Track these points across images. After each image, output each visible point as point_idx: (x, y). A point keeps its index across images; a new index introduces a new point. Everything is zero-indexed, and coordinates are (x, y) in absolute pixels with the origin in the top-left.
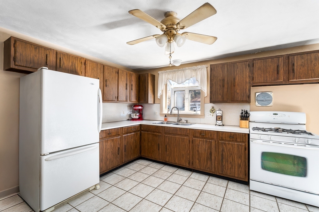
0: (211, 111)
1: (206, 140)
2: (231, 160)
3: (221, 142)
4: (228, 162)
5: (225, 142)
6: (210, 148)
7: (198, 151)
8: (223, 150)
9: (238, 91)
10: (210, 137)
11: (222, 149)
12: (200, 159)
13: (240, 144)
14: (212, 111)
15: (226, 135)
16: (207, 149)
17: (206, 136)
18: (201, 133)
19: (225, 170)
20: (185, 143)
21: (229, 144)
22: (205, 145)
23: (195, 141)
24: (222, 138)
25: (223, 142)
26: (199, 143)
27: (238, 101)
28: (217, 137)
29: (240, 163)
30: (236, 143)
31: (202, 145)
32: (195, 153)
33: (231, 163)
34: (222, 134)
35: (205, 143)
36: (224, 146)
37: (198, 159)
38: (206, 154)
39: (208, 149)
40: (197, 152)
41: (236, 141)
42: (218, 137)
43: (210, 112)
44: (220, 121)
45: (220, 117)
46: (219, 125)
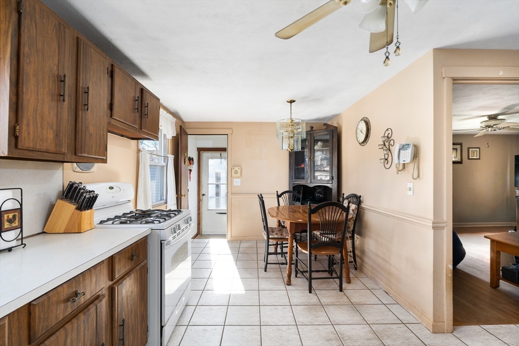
13: (143, 264)
15: (125, 257)
30: (138, 268)
44: (15, 228)
45: (14, 216)
46: (10, 250)
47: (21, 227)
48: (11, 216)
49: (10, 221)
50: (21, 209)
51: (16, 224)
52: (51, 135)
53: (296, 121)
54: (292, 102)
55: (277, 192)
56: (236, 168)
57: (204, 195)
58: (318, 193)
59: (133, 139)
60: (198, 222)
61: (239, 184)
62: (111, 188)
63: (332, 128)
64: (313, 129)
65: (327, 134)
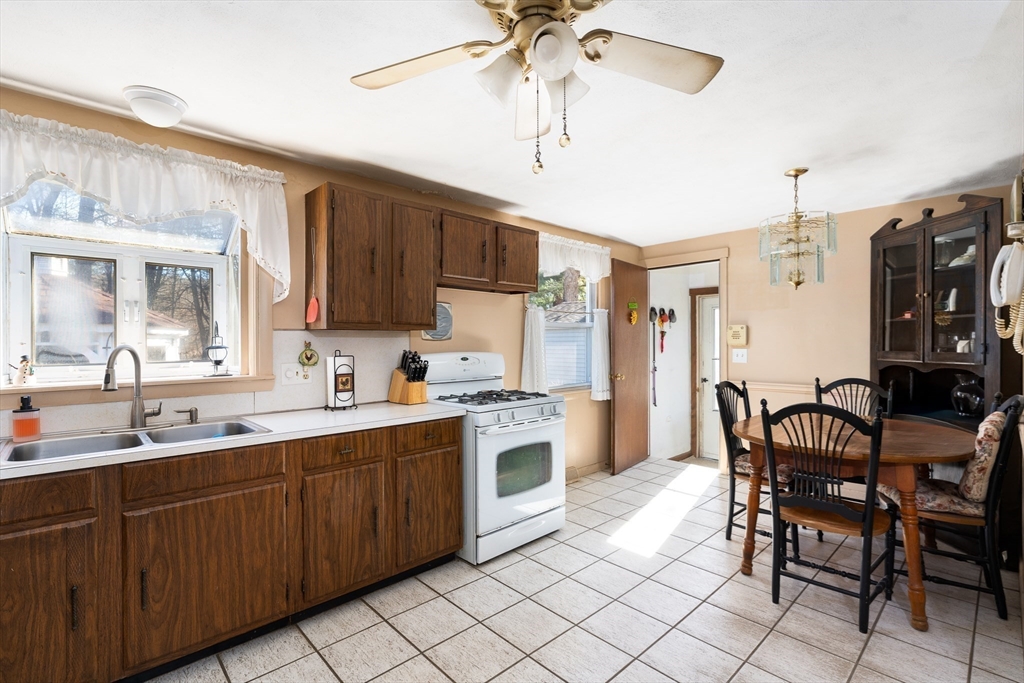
0: (306, 361)
1: (357, 468)
2: (430, 506)
3: (403, 459)
4: (421, 517)
5: (413, 457)
6: (372, 493)
7: (328, 524)
8: (410, 486)
9: (410, 294)
10: (370, 453)
11: (405, 482)
12: (338, 551)
13: (449, 449)
14: (309, 359)
15: (415, 433)
16: (360, 502)
17: (356, 454)
18: (337, 450)
19: (414, 547)
20: (268, 512)
21: (422, 459)
22: (355, 489)
23: (314, 489)
24: (404, 447)
25: (408, 457)
26: (332, 489)
27: (410, 324)
28: (391, 447)
29: (448, 504)
30: (439, 451)
31: (344, 491)
32: (316, 535)
33: (429, 516)
34: (405, 434)
35: (352, 482)
36: (412, 472)
37: (327, 558)
38: (359, 522)
39: (363, 501)
40: (324, 528)
41: (440, 445)
42: (394, 448)
43: (303, 364)
44: (348, 391)
45: (347, 380)
46: (344, 408)
47: (353, 390)
48: (344, 379)
49: (344, 384)
50: (353, 374)
51: (349, 387)
52: (363, 307)
53: (813, 216)
54: (798, 173)
55: (818, 380)
56: (737, 328)
57: (705, 380)
58: (962, 390)
59: (512, 293)
60: (692, 430)
61: (744, 360)
62: (464, 359)
63: (983, 204)
64: (934, 215)
65: (969, 225)
